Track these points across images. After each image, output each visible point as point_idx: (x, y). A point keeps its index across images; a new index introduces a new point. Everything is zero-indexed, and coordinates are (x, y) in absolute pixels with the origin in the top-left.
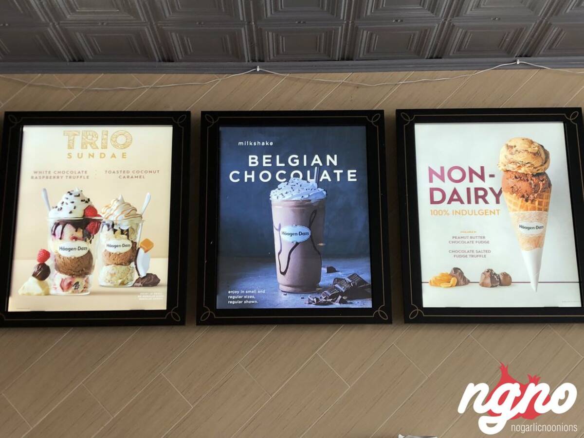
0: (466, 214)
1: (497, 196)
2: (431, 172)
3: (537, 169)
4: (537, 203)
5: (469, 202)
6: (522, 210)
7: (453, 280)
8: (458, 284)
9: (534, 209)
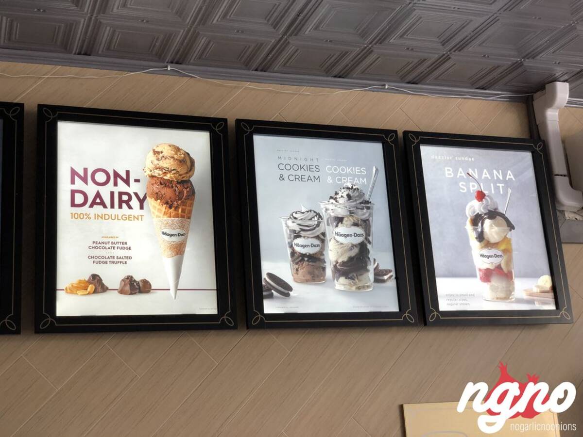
0: (109, 219)
1: (142, 202)
2: (74, 173)
3: (182, 177)
4: (180, 210)
5: (112, 206)
6: (165, 216)
7: (91, 288)
8: (95, 292)
9: (177, 216)
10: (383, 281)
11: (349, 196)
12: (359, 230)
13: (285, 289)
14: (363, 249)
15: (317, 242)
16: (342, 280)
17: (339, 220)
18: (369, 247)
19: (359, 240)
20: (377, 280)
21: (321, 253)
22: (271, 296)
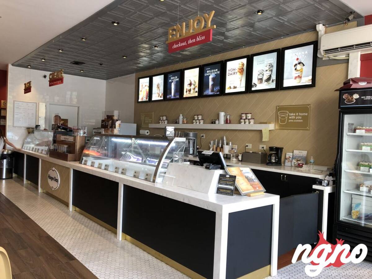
0: (232, 77)
3: (242, 67)
4: (242, 74)
5: (233, 75)
6: (240, 75)
8: (230, 89)
10: (273, 82)
11: (269, 65)
12: (270, 72)
13: (256, 85)
14: (270, 76)
15: (262, 76)
16: (266, 82)
17: (267, 70)
18: (272, 75)
19: (270, 74)
20: (272, 82)
21: (263, 78)
22: (253, 87)
